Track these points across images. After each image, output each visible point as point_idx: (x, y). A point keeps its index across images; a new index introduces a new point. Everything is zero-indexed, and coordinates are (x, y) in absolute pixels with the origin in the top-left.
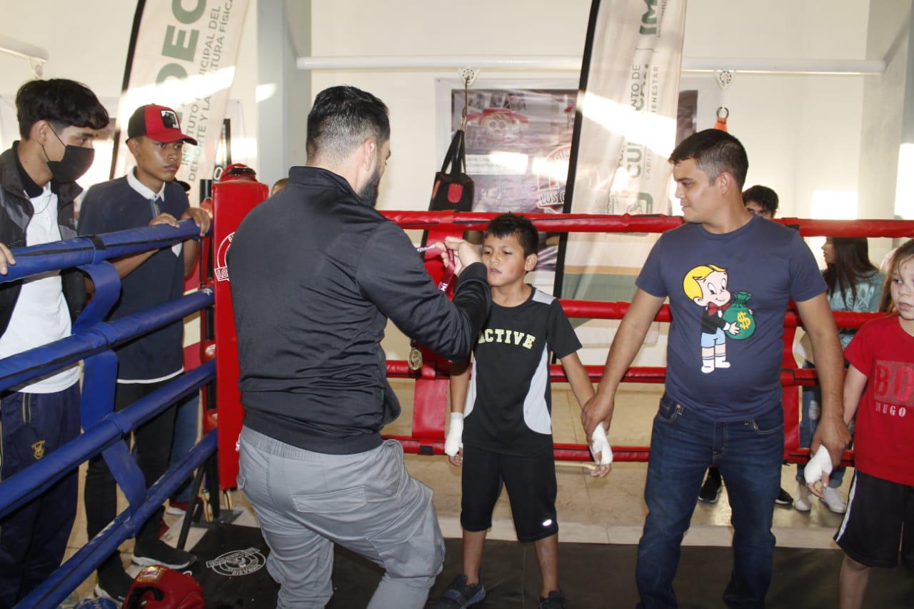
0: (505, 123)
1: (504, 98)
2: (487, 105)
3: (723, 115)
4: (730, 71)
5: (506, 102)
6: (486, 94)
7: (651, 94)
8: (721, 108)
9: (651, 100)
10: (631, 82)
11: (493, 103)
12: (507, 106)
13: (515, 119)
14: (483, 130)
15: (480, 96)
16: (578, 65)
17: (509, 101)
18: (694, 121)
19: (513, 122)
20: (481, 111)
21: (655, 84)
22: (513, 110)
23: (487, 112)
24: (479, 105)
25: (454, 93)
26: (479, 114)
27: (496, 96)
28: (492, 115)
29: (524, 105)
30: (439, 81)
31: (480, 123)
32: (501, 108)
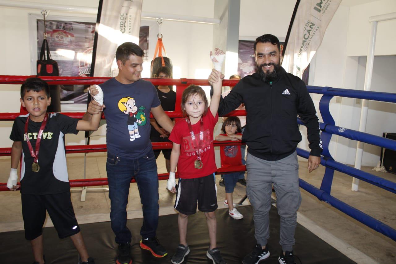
0: (64, 37)
1: (63, 25)
2: (54, 27)
3: (160, 37)
4: (162, 19)
5: (64, 27)
6: (54, 23)
7: (128, 26)
8: (159, 34)
9: (128, 29)
10: (120, 21)
11: (57, 27)
12: (64, 28)
13: (68, 35)
14: (53, 39)
15: (51, 23)
16: (96, 12)
17: (65, 26)
18: (148, 39)
19: (67, 36)
20: (51, 31)
21: (130, 22)
22: (67, 31)
23: (55, 31)
24: (51, 28)
25: (38, 21)
26: (51, 32)
27: (59, 24)
28: (57, 33)
29: (72, 29)
30: (30, 14)
31: (51, 36)
32: (62, 29)
